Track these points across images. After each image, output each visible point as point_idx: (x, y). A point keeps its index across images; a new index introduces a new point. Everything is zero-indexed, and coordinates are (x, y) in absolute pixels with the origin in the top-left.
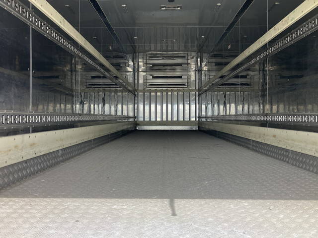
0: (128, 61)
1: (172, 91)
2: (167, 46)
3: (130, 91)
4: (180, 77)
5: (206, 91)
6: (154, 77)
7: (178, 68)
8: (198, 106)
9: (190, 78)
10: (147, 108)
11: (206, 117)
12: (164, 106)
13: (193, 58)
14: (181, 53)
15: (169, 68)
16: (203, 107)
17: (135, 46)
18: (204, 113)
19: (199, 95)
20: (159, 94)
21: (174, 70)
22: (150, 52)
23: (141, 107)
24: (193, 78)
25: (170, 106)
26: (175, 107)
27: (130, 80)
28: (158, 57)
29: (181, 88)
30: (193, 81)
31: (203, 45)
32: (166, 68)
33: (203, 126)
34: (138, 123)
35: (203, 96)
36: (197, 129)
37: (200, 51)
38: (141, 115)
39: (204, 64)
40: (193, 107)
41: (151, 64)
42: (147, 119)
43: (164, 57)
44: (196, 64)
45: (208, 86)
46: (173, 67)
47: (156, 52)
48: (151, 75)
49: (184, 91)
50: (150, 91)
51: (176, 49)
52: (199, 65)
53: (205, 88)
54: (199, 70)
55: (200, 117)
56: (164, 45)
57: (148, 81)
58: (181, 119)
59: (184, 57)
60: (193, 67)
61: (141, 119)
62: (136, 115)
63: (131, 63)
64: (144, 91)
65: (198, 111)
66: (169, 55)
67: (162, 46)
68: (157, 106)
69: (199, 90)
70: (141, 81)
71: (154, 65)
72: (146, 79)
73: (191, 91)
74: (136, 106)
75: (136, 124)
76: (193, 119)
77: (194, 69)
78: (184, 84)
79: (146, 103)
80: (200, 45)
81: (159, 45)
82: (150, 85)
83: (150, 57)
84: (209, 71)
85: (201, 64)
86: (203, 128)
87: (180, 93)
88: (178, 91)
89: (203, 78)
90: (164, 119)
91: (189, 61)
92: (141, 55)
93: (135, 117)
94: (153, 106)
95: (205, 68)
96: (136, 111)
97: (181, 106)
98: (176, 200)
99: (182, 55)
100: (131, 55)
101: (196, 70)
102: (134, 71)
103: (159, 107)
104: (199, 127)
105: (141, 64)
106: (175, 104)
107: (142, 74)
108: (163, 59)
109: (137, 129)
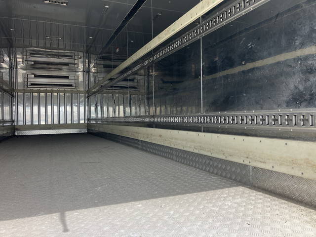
0: (3, 56)
1: (58, 92)
2: (51, 44)
3: (5, 91)
4: (67, 77)
5: (95, 93)
6: (36, 76)
7: (64, 67)
8: (87, 108)
9: (78, 79)
10: (28, 110)
11: (96, 120)
12: (49, 108)
13: (80, 58)
14: (68, 52)
15: (54, 67)
16: (93, 108)
17: (11, 39)
18: (93, 115)
19: (88, 97)
20: (42, 94)
21: (60, 69)
22: (32, 48)
23: (21, 109)
24: (81, 79)
25: (56, 108)
26: (62, 109)
27: (6, 78)
28: (41, 54)
29: (68, 88)
30: (81, 81)
31: (91, 46)
32: (50, 66)
33: (93, 129)
34: (16, 127)
35: (92, 98)
36: (87, 131)
37: (87, 52)
38: (21, 118)
39: (92, 65)
40: (82, 109)
41: (32, 61)
42: (28, 123)
43: (48, 55)
44: (84, 65)
45: (97, 88)
46: (59, 66)
47: (38, 49)
48: (33, 74)
49: (71, 92)
50: (32, 92)
51: (62, 47)
52: (87, 65)
53: (94, 90)
54: (87, 71)
55: (89, 120)
56: (48, 42)
57: (29, 80)
58: (69, 122)
59: (71, 56)
60: (81, 67)
61: (21, 123)
62: (14, 118)
63: (7, 59)
64: (24, 91)
65: (87, 113)
66: (54, 53)
67: (45, 44)
68: (41, 107)
69: (88, 92)
70: (20, 80)
71: (36, 63)
72: (26, 77)
73: (78, 92)
74: (14, 108)
75: (14, 128)
76: (82, 122)
77: (82, 70)
78: (71, 85)
79: (26, 104)
80: (87, 46)
81: (41, 42)
82: (32, 84)
83: (31, 54)
84: (97, 72)
85: (89, 65)
86: (92, 130)
87: (67, 94)
88: (65, 92)
89: (92, 79)
90: (50, 122)
91: (76, 62)
92: (19, 50)
93: (13, 121)
94: (35, 108)
95: (93, 70)
96: (14, 114)
97: (69, 108)
98: (67, 212)
99: (69, 54)
100: (6, 49)
101: (84, 71)
102: (11, 67)
103: (43, 109)
104: (88, 130)
105: (19, 60)
106: (62, 106)
107: (21, 72)
108: (47, 57)
109: (16, 134)
